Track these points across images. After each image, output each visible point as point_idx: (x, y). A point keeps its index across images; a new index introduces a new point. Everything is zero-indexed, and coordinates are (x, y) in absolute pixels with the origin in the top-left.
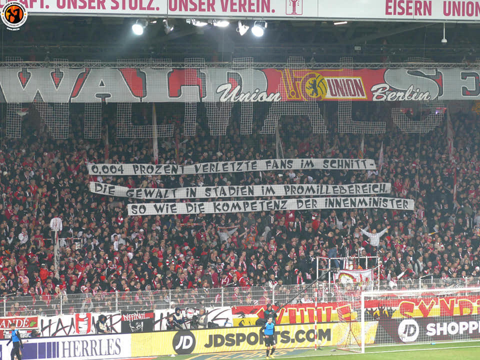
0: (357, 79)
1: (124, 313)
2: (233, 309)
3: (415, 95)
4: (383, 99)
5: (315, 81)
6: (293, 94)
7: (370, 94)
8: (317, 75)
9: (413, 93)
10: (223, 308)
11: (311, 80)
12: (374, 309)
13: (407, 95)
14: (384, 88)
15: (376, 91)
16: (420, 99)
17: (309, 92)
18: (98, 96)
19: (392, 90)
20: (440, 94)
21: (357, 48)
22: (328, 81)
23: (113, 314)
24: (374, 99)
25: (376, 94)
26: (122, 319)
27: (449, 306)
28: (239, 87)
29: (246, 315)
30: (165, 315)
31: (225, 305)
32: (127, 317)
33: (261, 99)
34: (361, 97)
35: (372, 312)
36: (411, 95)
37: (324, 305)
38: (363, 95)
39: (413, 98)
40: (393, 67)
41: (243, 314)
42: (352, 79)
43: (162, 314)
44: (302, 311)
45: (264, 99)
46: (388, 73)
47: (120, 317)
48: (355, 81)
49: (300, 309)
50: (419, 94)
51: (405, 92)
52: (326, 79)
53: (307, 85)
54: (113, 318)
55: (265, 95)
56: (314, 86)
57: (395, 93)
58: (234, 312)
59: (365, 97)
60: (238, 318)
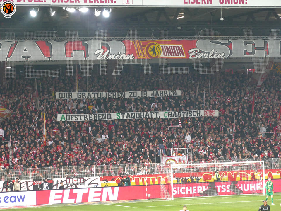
0: (180, 46)
1: (35, 180)
2: (101, 178)
3: (215, 55)
4: (195, 58)
5: (154, 47)
6: (141, 55)
7: (188, 55)
8: (155, 43)
9: (214, 53)
10: (95, 177)
11: (152, 47)
12: (187, 178)
13: (210, 54)
14: (196, 51)
15: (191, 53)
16: (218, 57)
17: (151, 53)
18: (23, 57)
19: (201, 52)
20: (231, 54)
21: (179, 28)
22: (162, 46)
23: (28, 181)
24: (190, 57)
25: (191, 55)
26: (33, 184)
27: (233, 176)
28: (108, 51)
29: (109, 182)
30: (60, 182)
31: (96, 175)
32: (37, 183)
33: (122, 58)
34: (182, 56)
35: (186, 179)
36: (213, 55)
37: (156, 176)
38: (183, 55)
39: (214, 57)
40: (202, 39)
41: (107, 181)
42: (177, 46)
43: (58, 181)
44: (143, 179)
45: (124, 58)
46: (199, 43)
47: (32, 183)
48: (178, 47)
49: (141, 178)
50: (218, 54)
51: (209, 53)
52: (160, 45)
53: (150, 49)
54: (28, 183)
55: (124, 55)
56: (153, 50)
57: (203, 54)
58: (102, 180)
59: (185, 56)
60: (104, 183)
